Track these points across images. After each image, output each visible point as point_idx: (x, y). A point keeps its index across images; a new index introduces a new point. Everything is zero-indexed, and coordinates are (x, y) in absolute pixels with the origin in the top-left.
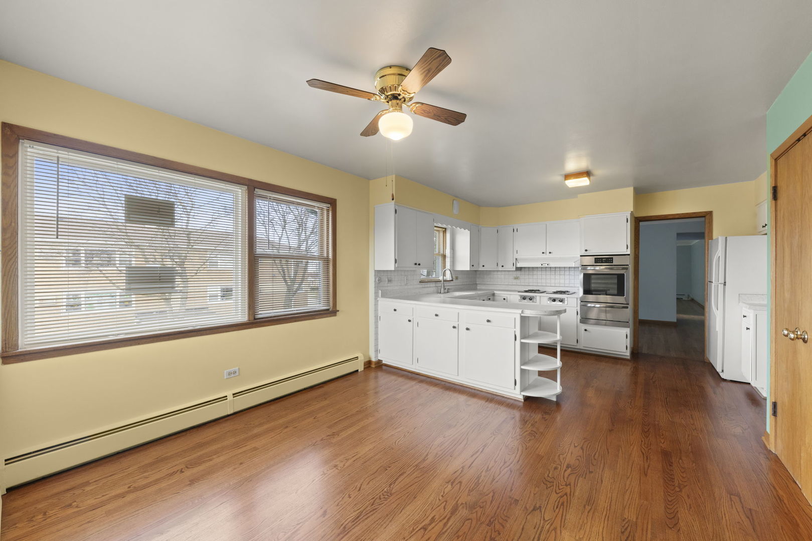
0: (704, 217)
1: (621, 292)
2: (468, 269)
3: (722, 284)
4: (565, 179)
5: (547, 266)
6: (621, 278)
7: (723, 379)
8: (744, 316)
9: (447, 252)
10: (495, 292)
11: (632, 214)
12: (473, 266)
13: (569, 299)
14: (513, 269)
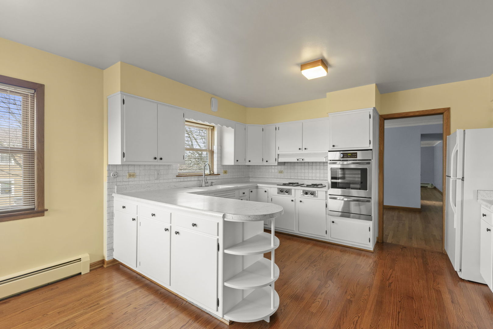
0: (442, 114)
1: (363, 185)
2: (233, 164)
3: (459, 179)
4: (301, 69)
5: (302, 161)
6: (364, 172)
7: (461, 278)
8: (484, 215)
9: (214, 148)
10: (258, 185)
11: (375, 109)
12: (237, 161)
13: (319, 192)
14: (276, 164)
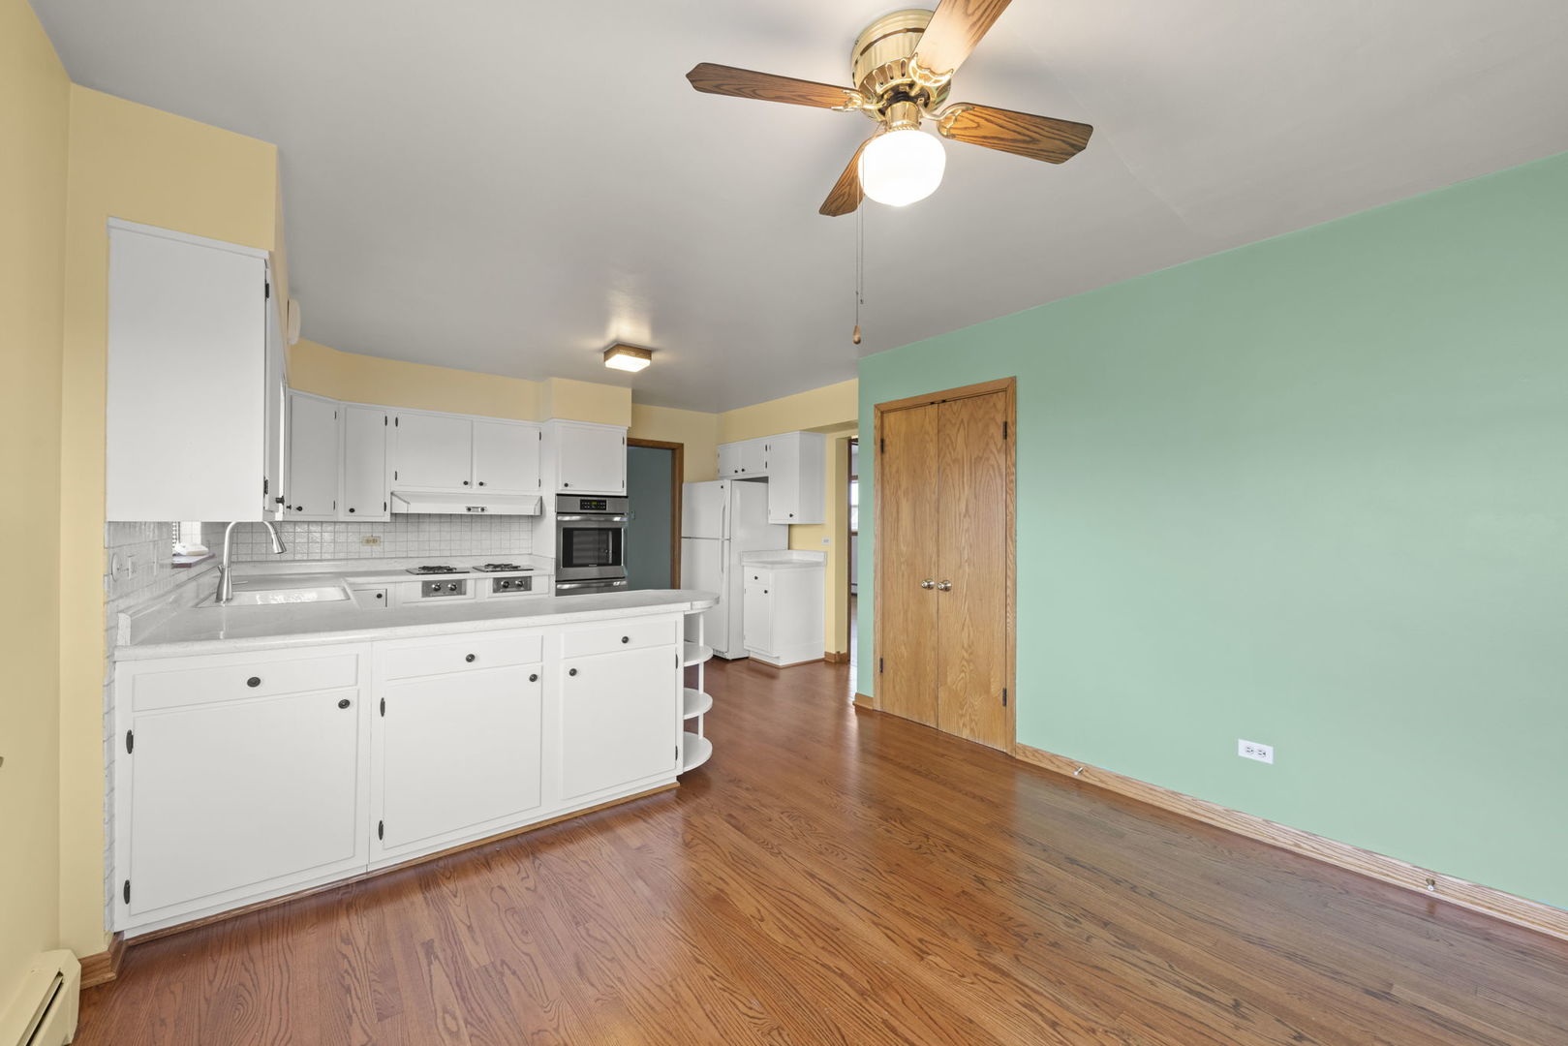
0: (673, 449)
3: (727, 540)
4: (606, 359)
5: (481, 512)
8: (756, 578)
13: (536, 579)
14: (387, 518)
